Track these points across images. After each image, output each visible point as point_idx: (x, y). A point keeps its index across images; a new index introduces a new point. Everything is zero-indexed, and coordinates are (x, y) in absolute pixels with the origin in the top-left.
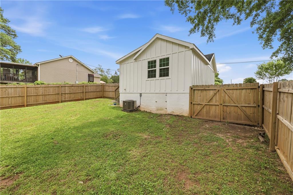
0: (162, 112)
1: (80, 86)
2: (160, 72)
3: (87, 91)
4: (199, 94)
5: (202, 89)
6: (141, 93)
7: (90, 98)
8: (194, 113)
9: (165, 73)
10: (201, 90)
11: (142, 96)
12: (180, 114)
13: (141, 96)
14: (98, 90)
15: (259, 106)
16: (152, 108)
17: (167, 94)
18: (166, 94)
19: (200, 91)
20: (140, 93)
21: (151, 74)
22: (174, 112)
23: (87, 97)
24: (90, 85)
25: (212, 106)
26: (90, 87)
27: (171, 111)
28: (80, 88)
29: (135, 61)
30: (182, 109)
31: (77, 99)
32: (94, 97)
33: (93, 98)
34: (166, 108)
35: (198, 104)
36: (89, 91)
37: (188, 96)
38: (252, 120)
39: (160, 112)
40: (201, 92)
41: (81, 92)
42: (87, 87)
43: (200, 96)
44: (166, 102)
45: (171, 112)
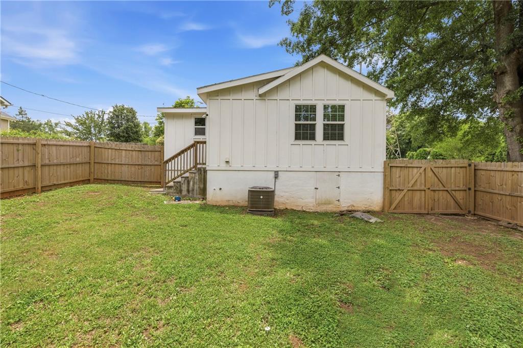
0: (329, 208)
1: (23, 144)
2: (325, 129)
3: (47, 162)
4: (397, 173)
5: (403, 166)
6: (277, 172)
7: (55, 185)
8: (391, 204)
9: (335, 133)
10: (400, 168)
11: (279, 177)
12: (366, 208)
13: (276, 177)
14: (78, 159)
15: (470, 189)
16: (306, 200)
17: (340, 174)
18: (338, 174)
19: (398, 169)
20: (275, 172)
21: (304, 132)
22: (355, 205)
23: (46, 183)
24: (55, 143)
25: (416, 191)
26: (54, 148)
27: (349, 205)
28: (21, 152)
29: (258, 98)
30: (369, 200)
31: (12, 189)
32: (66, 181)
33: (65, 185)
34: (338, 201)
35: (396, 190)
36: (51, 163)
37: (380, 177)
38: (463, 207)
39: (325, 208)
40: (401, 170)
41: (26, 164)
42: (46, 150)
43: (400, 177)
44: (339, 188)
45: (348, 207)
